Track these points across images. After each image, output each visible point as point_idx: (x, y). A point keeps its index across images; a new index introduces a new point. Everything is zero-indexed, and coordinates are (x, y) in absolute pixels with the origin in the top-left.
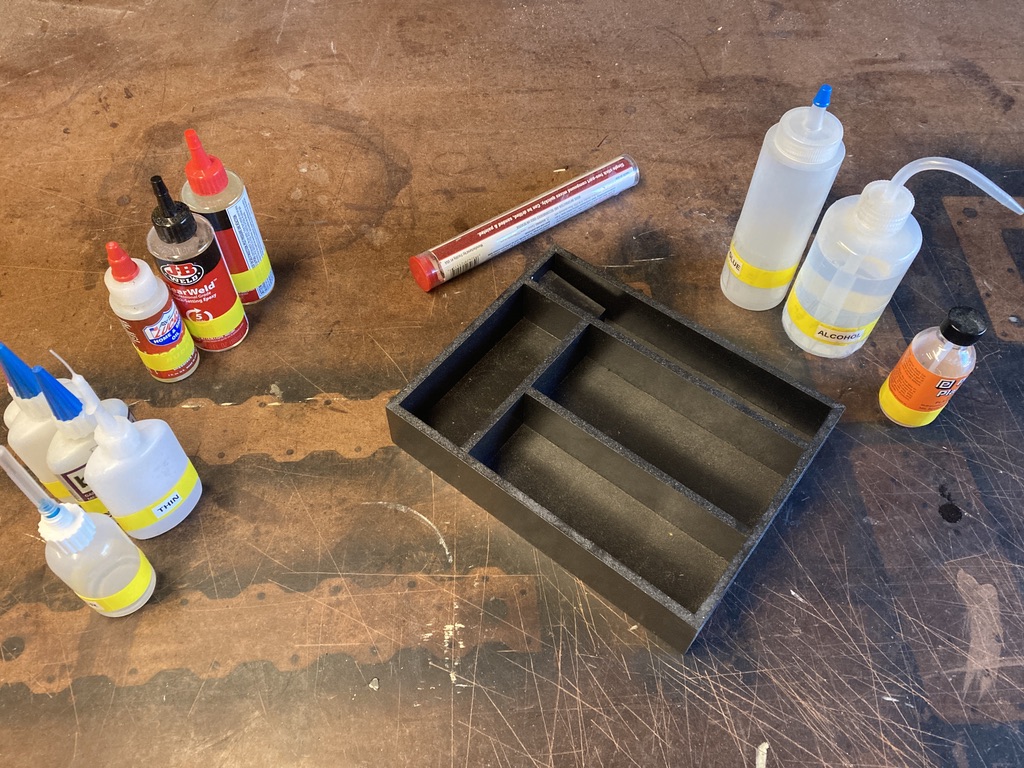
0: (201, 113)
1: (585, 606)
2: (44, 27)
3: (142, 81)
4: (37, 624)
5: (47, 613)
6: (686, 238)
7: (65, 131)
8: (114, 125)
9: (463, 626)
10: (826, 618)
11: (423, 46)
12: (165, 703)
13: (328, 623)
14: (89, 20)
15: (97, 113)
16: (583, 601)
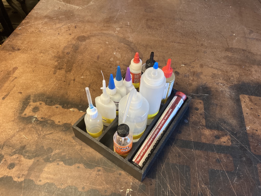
0: (92, 35)
2: (60, 8)
4: (19, 161)
5: (23, 158)
6: (216, 90)
7: (58, 34)
8: (70, 34)
9: (132, 190)
11: (152, 27)
12: (46, 192)
13: (95, 180)
14: (71, 8)
15: (67, 31)
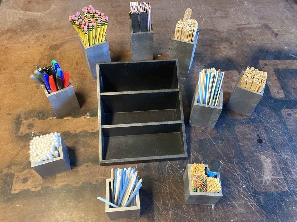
0: (64, 41)
1: (169, 166)
2: (20, 18)
3: (48, 33)
6: (193, 73)
7: (28, 47)
8: (41, 45)
9: (139, 172)
10: (229, 168)
12: (65, 192)
13: (105, 172)
14: (32, 16)
15: (36, 42)
16: (168, 165)
